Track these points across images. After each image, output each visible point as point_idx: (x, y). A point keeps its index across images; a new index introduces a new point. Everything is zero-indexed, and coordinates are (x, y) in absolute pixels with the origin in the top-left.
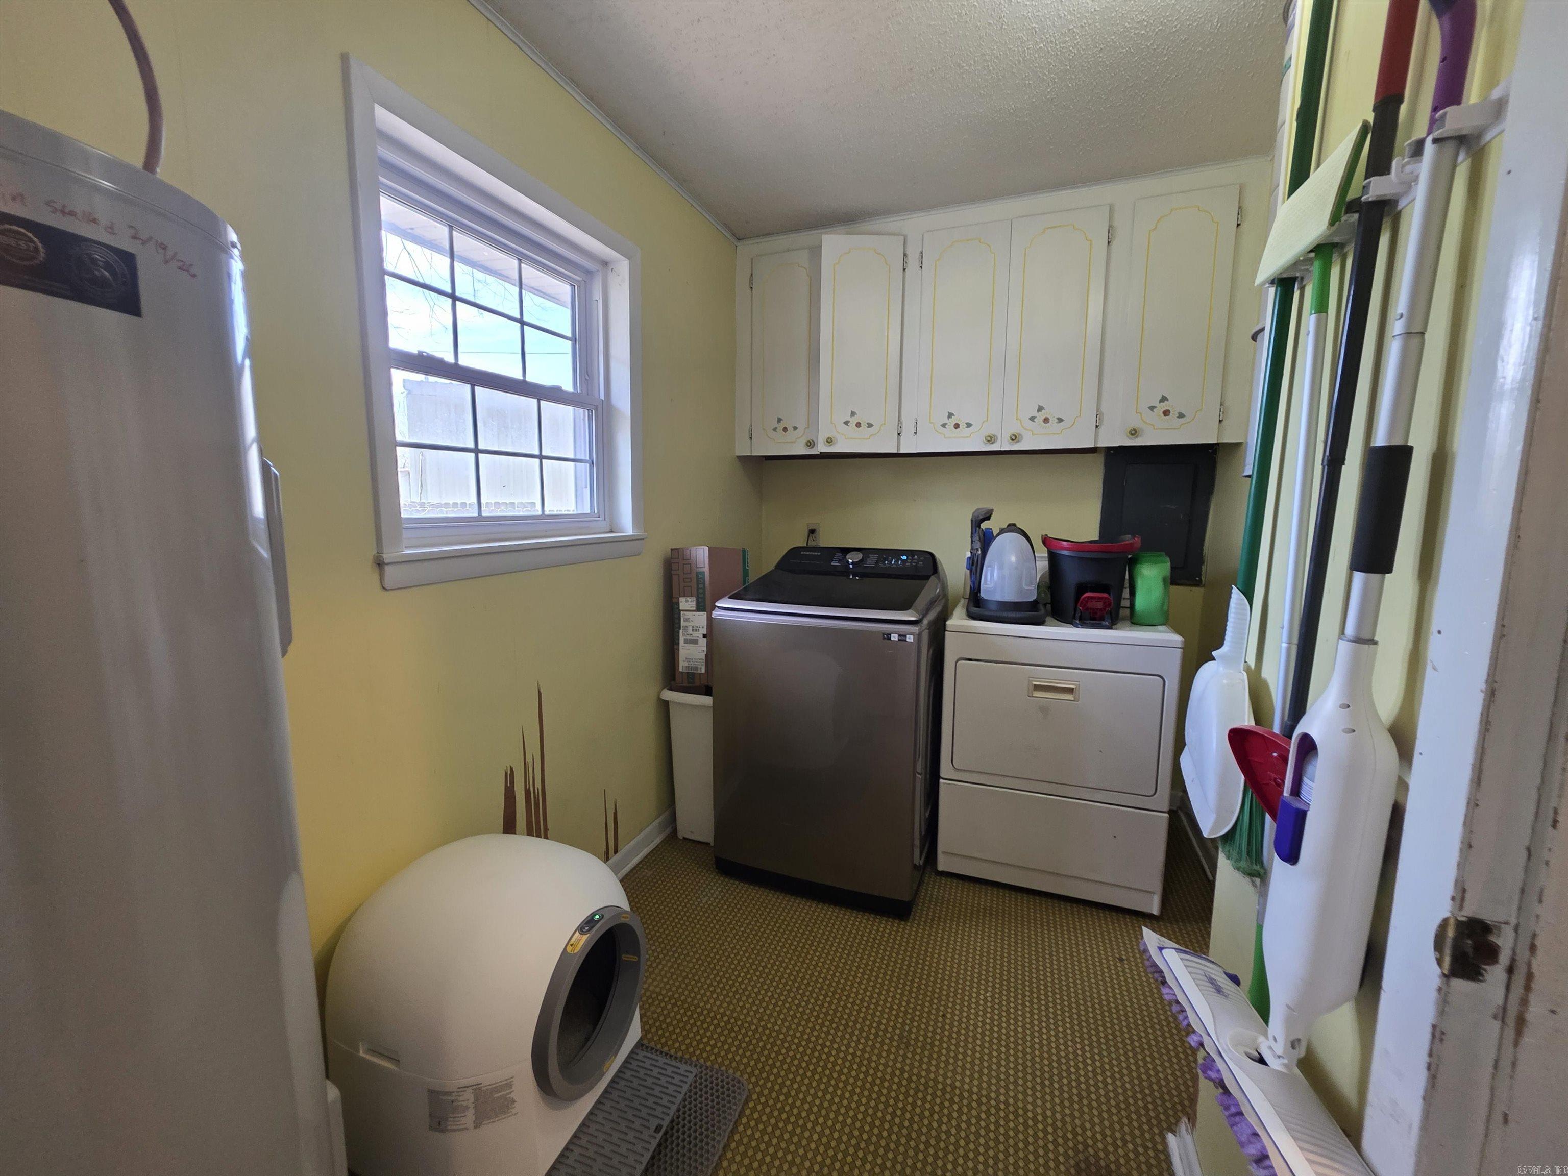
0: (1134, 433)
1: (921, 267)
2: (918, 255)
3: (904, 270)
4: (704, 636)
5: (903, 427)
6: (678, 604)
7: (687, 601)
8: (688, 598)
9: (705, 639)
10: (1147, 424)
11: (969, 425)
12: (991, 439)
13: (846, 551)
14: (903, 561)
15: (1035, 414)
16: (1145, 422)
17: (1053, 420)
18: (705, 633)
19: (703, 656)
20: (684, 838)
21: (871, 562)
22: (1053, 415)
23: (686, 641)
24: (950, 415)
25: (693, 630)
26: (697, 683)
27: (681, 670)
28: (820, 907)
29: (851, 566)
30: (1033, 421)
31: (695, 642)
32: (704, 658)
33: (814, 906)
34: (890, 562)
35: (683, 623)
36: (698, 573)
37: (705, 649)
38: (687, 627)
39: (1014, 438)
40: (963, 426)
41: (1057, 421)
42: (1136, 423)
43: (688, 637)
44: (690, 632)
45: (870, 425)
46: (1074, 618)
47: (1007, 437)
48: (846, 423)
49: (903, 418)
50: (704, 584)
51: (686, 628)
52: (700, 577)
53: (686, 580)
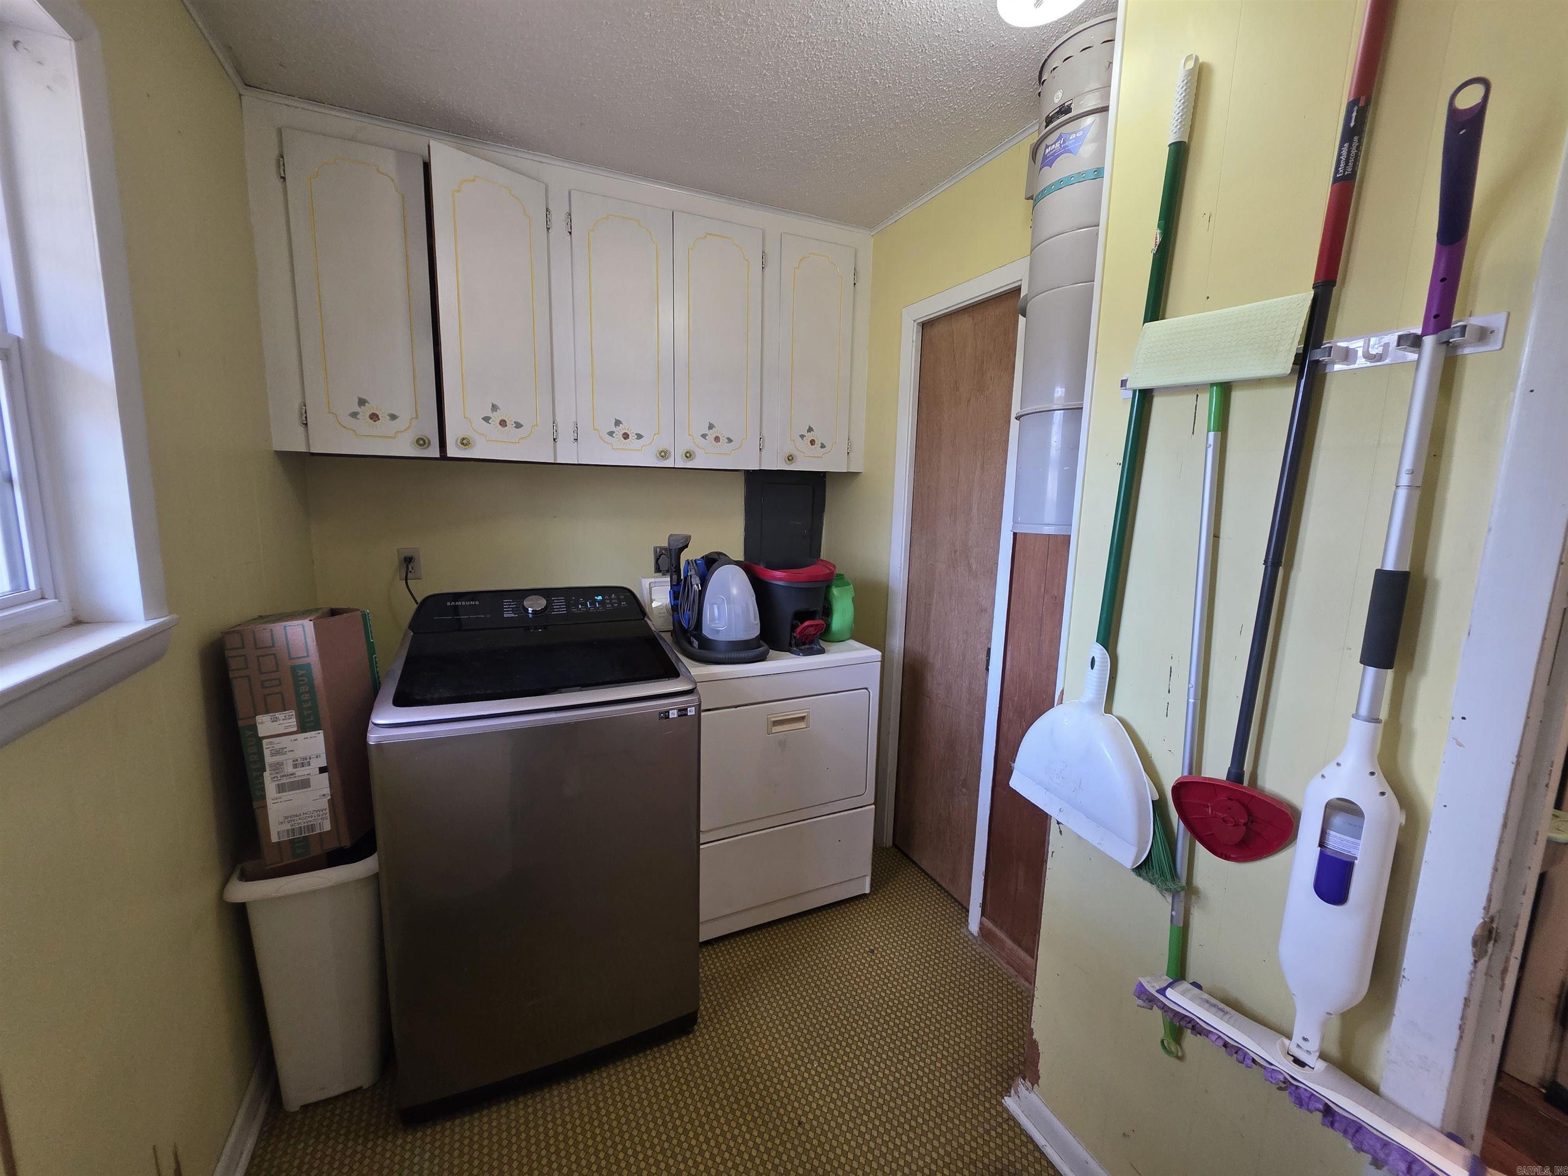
0: (790, 458)
1: (570, 233)
2: (563, 216)
3: (548, 229)
4: (322, 770)
5: (559, 431)
6: (254, 728)
7: (275, 720)
8: (277, 715)
9: (326, 775)
10: (799, 451)
11: (639, 436)
12: (664, 454)
13: (521, 594)
14: (600, 602)
15: (706, 431)
16: (797, 449)
17: (723, 440)
18: (324, 764)
19: (324, 804)
20: (305, 1107)
21: (560, 607)
22: (724, 434)
23: (281, 788)
24: (618, 423)
25: (295, 766)
26: (316, 851)
27: (274, 839)
28: (588, 1080)
29: (530, 616)
30: (705, 438)
31: (304, 784)
32: (326, 806)
33: (580, 1084)
34: (585, 605)
35: (269, 759)
36: (294, 669)
37: (327, 791)
38: (280, 764)
39: (689, 455)
40: (632, 437)
41: (727, 441)
42: (790, 449)
43: (285, 780)
44: (289, 769)
45: (518, 425)
46: (790, 645)
47: (680, 452)
48: (487, 419)
49: (557, 418)
50: (311, 684)
51: (278, 766)
52: (299, 674)
53: (267, 684)
